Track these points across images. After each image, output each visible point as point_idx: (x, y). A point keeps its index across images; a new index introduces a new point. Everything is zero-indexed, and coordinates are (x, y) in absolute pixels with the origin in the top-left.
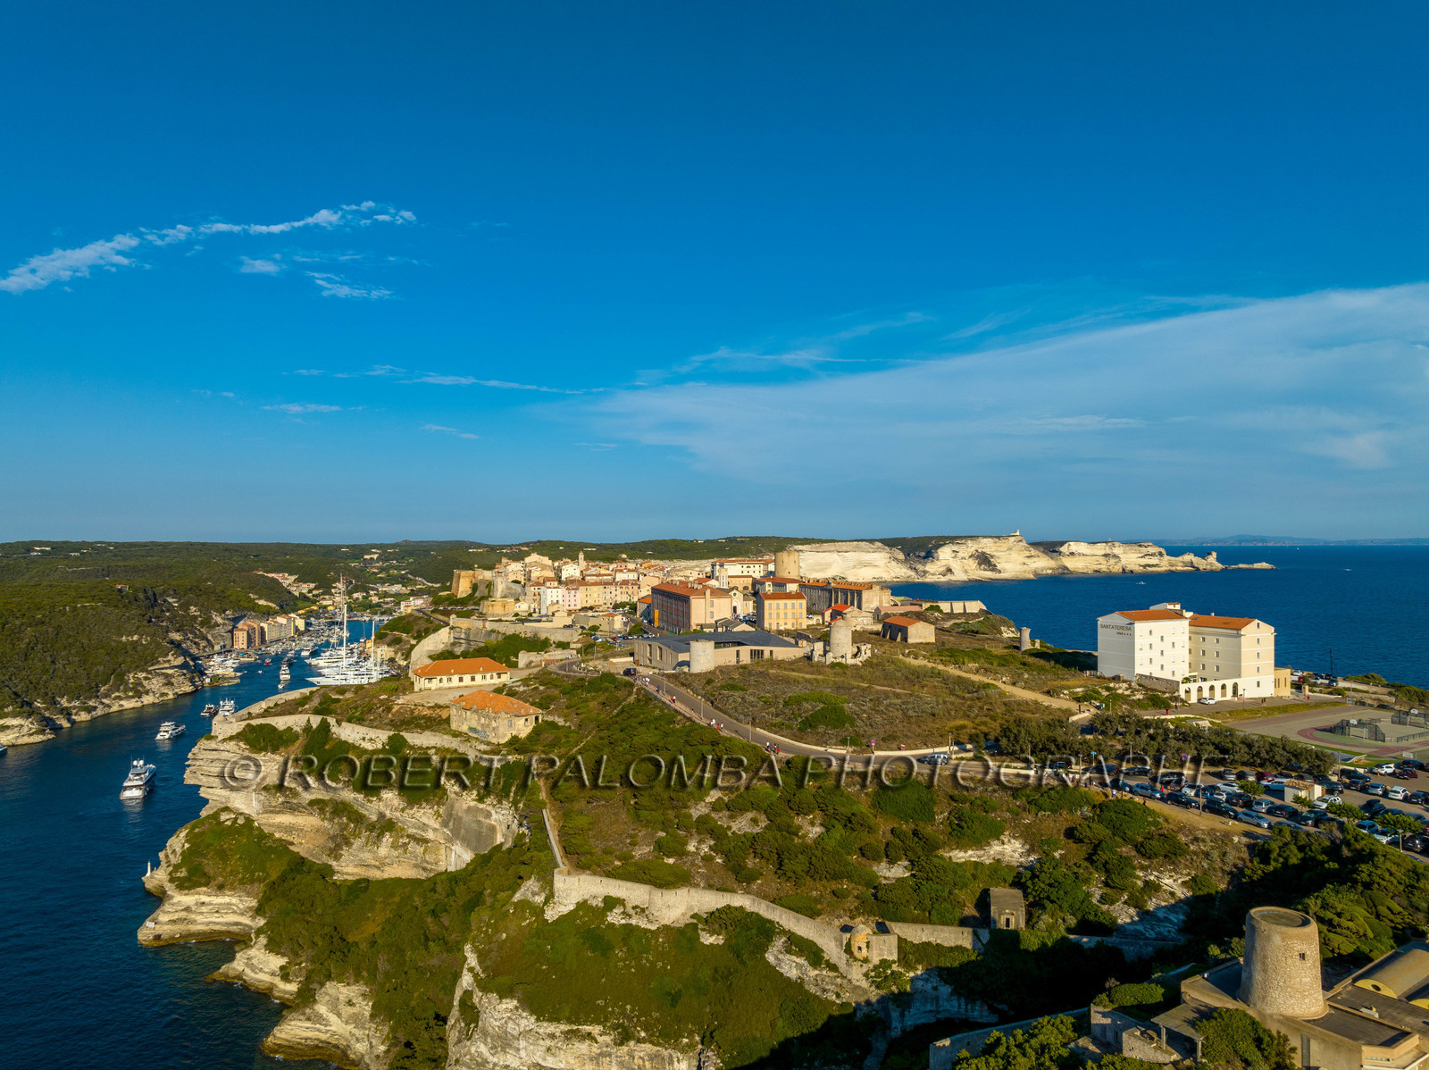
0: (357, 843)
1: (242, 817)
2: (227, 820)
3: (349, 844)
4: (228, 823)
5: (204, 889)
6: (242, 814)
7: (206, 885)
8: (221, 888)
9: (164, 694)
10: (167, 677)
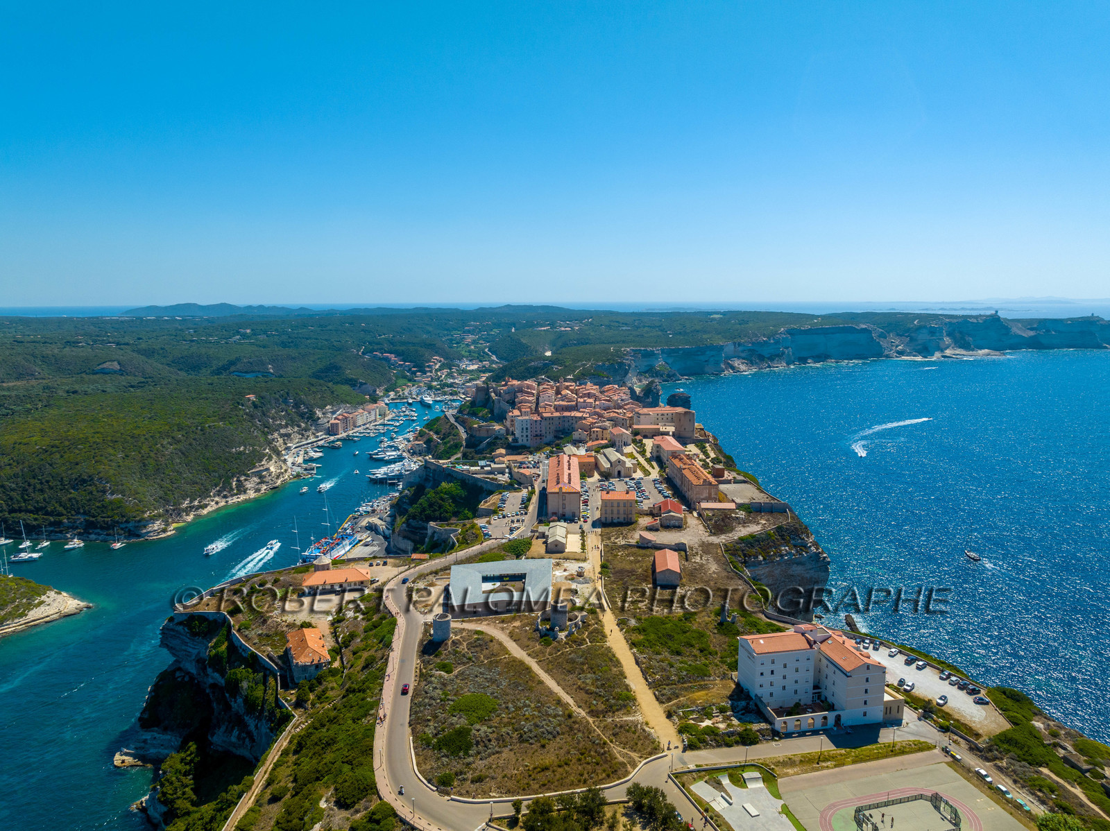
0: (223, 728)
1: (187, 676)
2: (178, 677)
3: (220, 728)
4: (179, 679)
5: (156, 729)
6: (188, 673)
7: (157, 726)
8: (165, 730)
9: (258, 490)
10: (261, 477)
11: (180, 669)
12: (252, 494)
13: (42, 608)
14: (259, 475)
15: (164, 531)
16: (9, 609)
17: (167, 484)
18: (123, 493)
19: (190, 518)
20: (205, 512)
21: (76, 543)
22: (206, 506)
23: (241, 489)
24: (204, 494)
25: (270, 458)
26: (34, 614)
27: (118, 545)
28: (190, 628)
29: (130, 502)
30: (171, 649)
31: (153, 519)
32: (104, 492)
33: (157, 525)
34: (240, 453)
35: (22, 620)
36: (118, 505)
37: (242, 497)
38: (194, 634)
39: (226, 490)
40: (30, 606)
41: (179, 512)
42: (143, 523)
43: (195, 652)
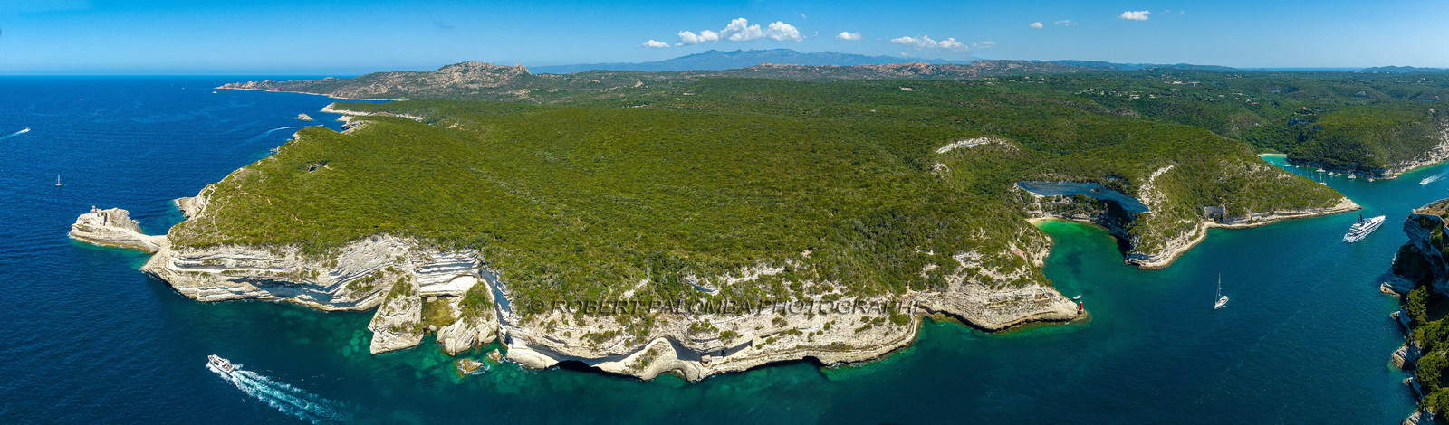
3: (1439, 279)
6: (1417, 248)
9: (1437, 160)
10: (1438, 153)
11: (1413, 245)
12: (1434, 161)
13: (1341, 205)
14: (1437, 151)
15: (1392, 175)
16: (1328, 202)
17: (1393, 151)
18: (1374, 153)
19: (1404, 170)
20: (1411, 168)
21: (1352, 176)
22: (1411, 165)
23: (1429, 158)
24: (1411, 159)
25: (1443, 143)
26: (1338, 207)
27: (1371, 180)
28: (1421, 223)
29: (1377, 158)
30: (1409, 234)
31: (1387, 168)
32: (1365, 152)
33: (1389, 172)
34: (1428, 139)
35: (1333, 209)
36: (1372, 160)
37: (1429, 163)
38: (1423, 227)
39: (1421, 158)
40: (1336, 203)
41: (1399, 167)
42: (1382, 170)
43: (1422, 236)
